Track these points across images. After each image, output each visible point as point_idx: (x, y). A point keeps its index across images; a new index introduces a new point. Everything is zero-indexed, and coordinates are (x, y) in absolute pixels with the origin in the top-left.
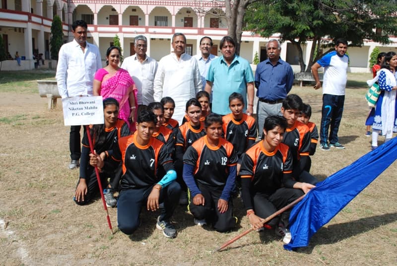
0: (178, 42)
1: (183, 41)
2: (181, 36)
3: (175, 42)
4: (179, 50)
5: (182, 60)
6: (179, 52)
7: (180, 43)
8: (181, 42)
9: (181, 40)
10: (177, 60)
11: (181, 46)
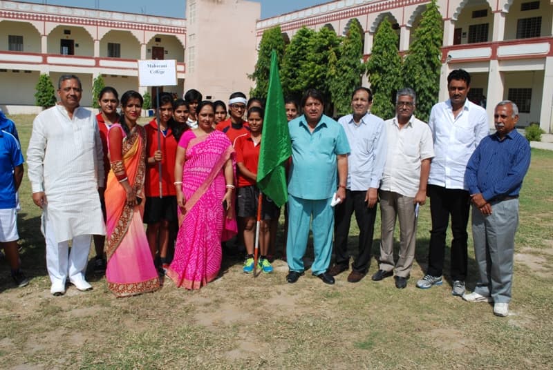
0: (70, 88)
1: (77, 87)
2: (73, 80)
3: (65, 89)
4: (72, 102)
5: (76, 118)
6: (71, 104)
7: (72, 90)
8: (74, 89)
9: (74, 86)
10: (69, 117)
11: (74, 96)
